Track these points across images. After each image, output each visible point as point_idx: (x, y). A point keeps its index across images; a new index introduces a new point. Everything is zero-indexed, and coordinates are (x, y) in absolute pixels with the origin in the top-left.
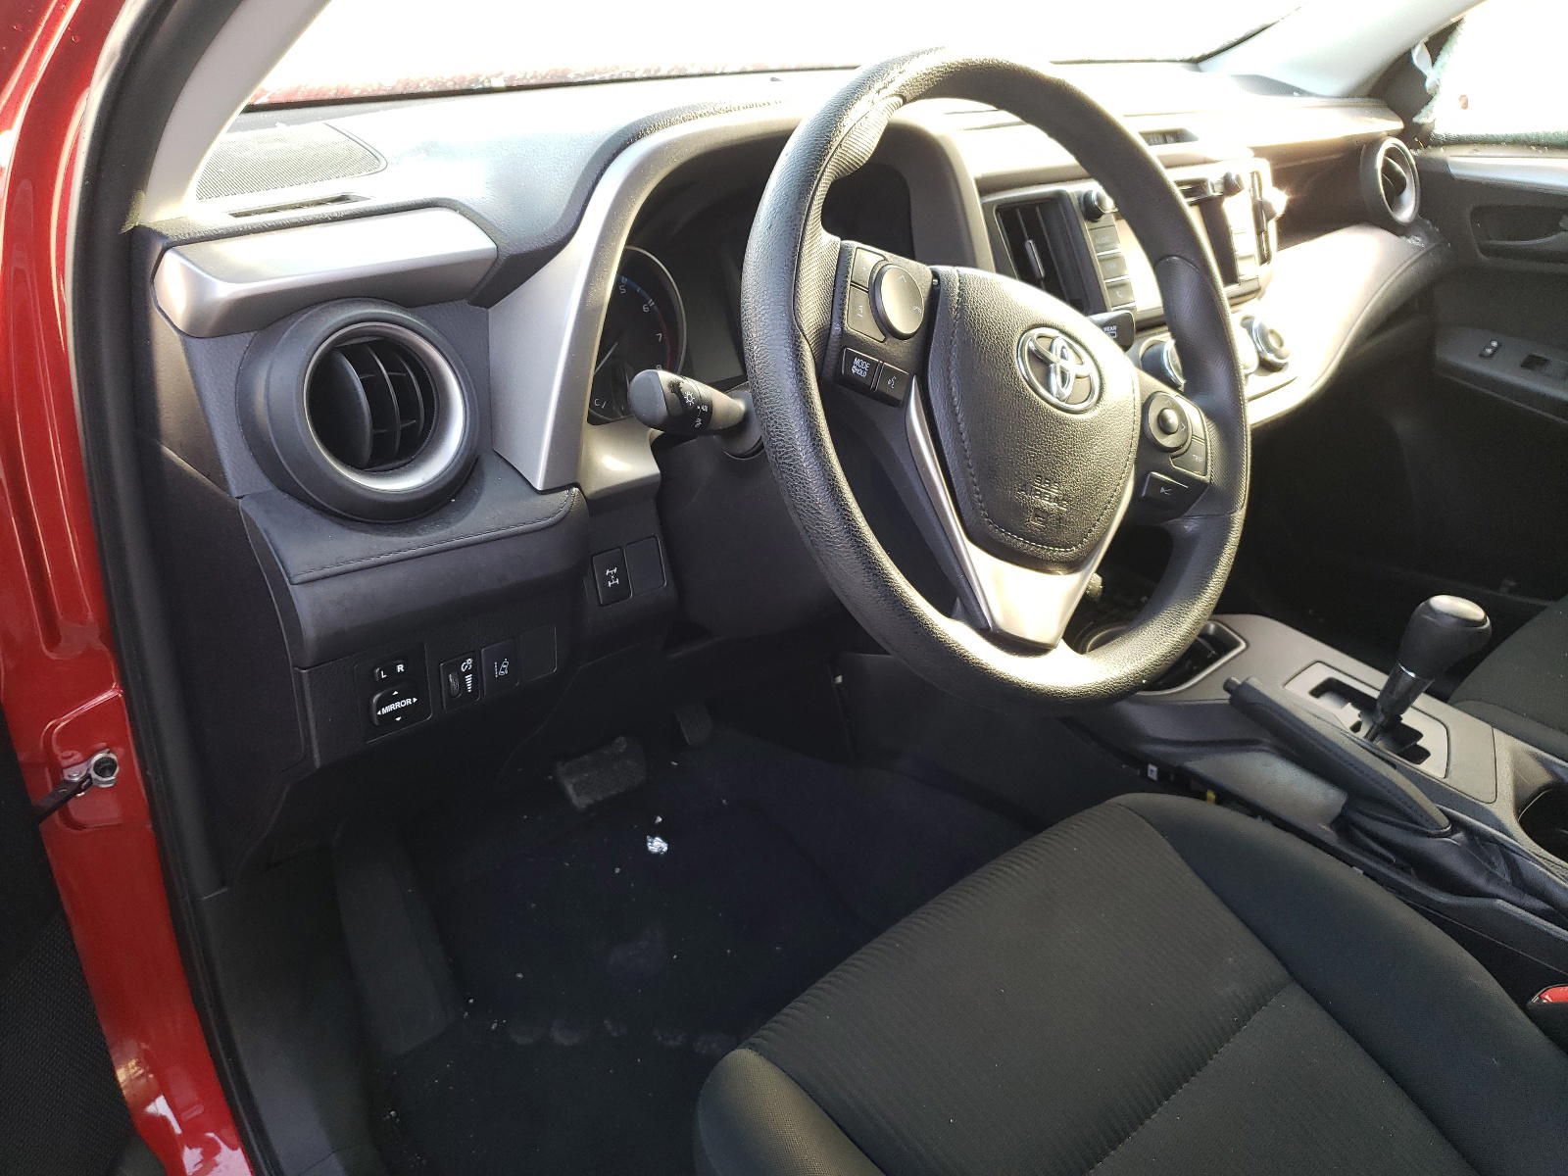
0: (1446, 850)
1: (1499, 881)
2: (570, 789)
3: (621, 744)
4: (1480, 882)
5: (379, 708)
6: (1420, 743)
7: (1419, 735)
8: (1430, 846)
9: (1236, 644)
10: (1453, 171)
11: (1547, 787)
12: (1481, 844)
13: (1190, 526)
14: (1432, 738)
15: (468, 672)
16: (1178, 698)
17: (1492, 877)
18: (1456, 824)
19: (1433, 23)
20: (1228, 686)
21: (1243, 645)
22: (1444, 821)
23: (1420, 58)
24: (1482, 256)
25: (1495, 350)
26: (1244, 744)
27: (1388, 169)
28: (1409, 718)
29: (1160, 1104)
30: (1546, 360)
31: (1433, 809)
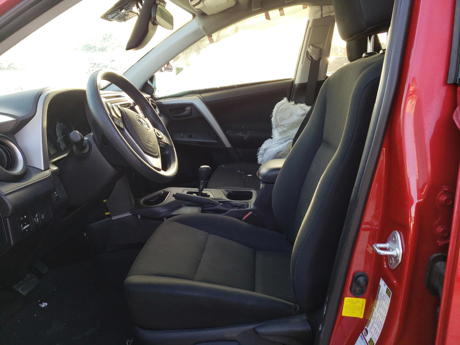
0: (220, 207)
1: (229, 208)
2: (21, 291)
3: (28, 276)
4: (227, 209)
5: (23, 228)
6: (208, 194)
7: (207, 194)
8: (217, 207)
9: (169, 192)
10: (163, 103)
11: (228, 194)
12: (224, 202)
13: (167, 152)
14: (209, 193)
15: (37, 218)
16: (165, 203)
17: (228, 208)
18: (220, 202)
19: (149, 76)
20: (174, 196)
21: (170, 192)
22: (218, 202)
23: (149, 82)
24: (174, 119)
25: (183, 135)
26: (180, 207)
27: (152, 104)
28: (203, 192)
29: (199, 264)
30: (192, 135)
31: (216, 201)
